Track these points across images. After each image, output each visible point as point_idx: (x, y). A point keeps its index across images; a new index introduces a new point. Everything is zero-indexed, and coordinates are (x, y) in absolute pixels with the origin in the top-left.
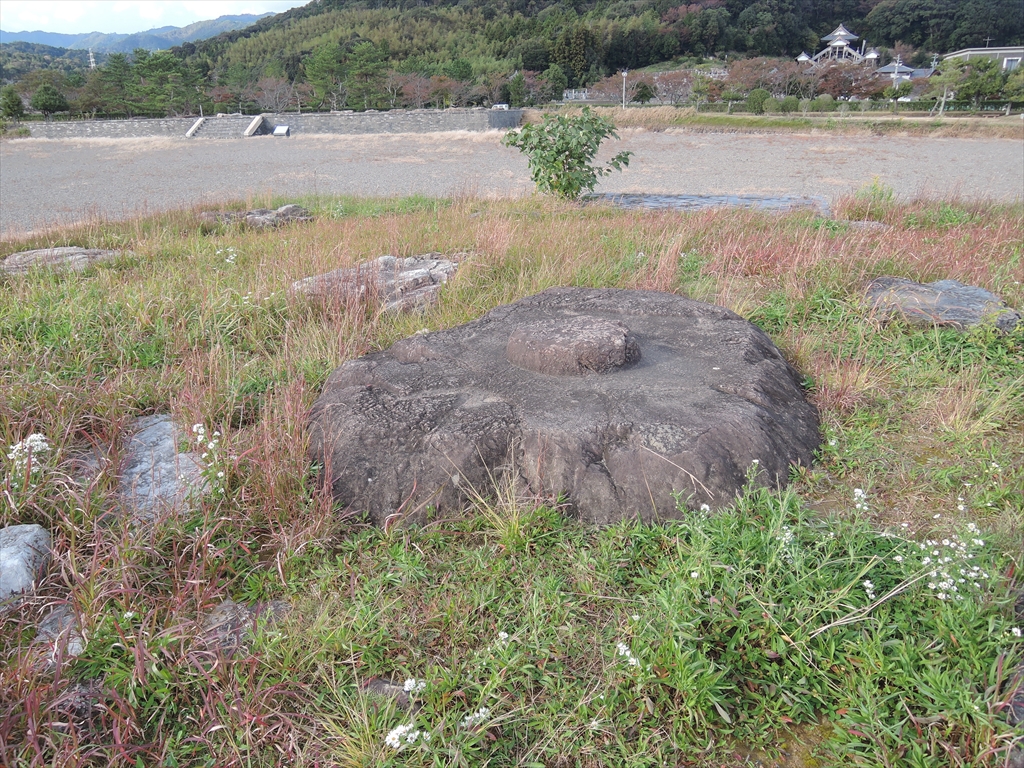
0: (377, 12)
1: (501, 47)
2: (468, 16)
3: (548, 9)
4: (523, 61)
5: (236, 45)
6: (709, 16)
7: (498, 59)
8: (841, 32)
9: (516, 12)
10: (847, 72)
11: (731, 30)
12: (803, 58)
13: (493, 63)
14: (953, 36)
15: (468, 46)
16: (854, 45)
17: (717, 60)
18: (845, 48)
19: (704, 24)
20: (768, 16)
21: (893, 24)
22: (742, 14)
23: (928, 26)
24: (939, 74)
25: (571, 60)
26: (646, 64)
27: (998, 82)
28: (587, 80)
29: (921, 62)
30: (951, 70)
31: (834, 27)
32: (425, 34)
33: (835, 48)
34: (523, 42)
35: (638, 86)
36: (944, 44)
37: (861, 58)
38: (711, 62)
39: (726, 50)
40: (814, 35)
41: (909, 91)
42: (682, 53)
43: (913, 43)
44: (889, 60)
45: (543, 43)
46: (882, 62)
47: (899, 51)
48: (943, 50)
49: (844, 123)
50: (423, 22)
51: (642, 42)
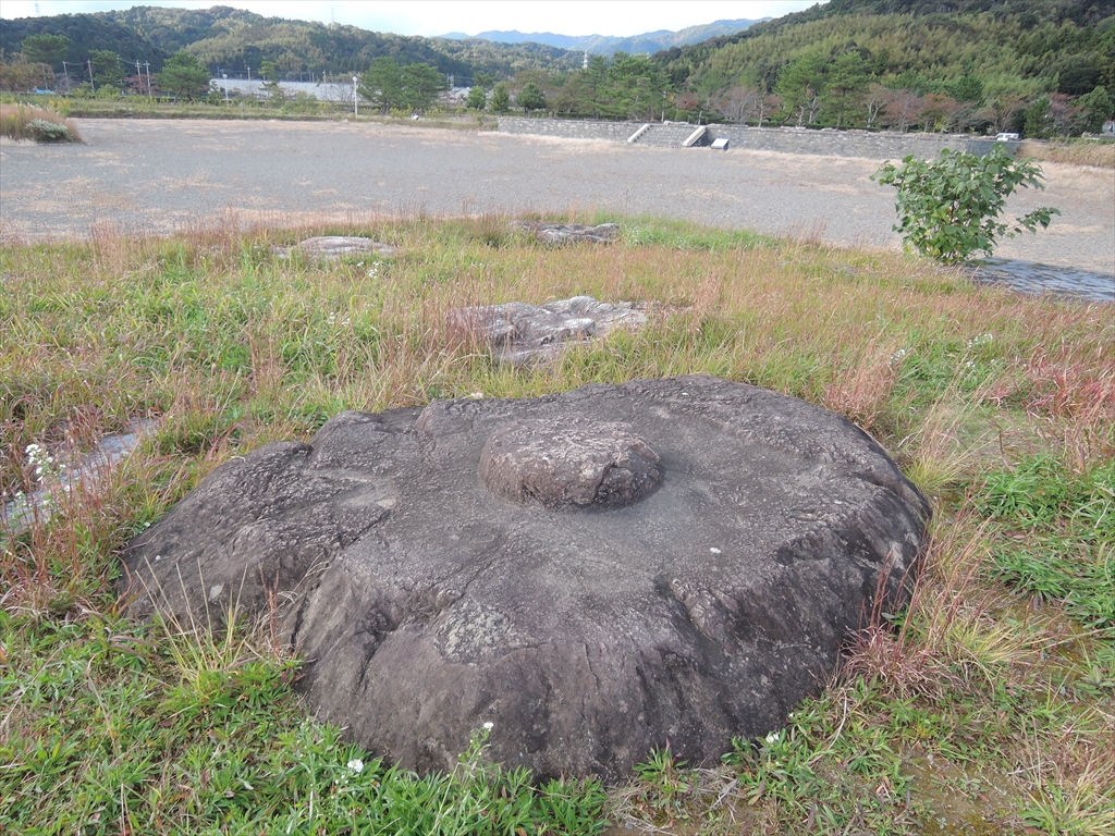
0: (885, 18)
1: (1034, 63)
4: (1059, 81)
5: (721, 51)
7: (1025, 78)
13: (1016, 82)
15: (989, 60)
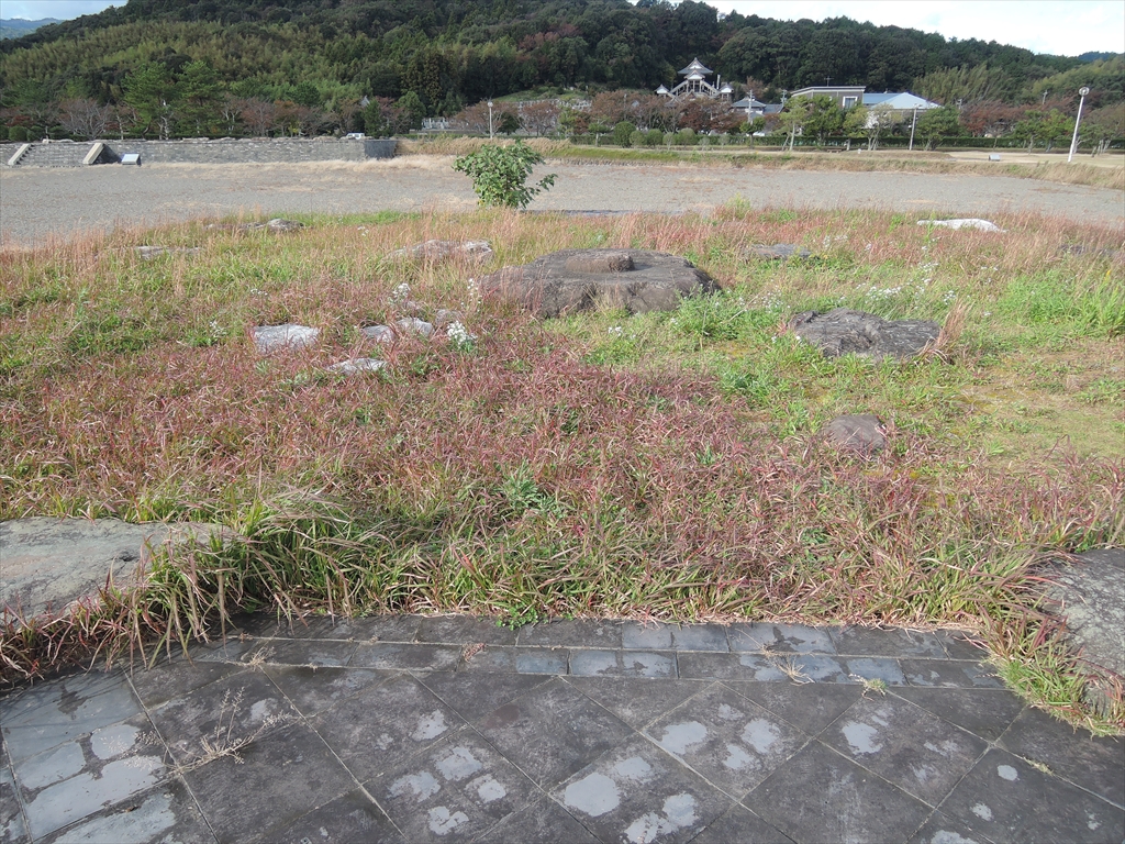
0: (194, 25)
1: (345, 70)
2: (304, 34)
3: (395, 30)
4: (372, 86)
6: (566, 45)
7: (343, 83)
8: (696, 66)
9: (359, 32)
10: (706, 107)
11: (590, 60)
12: (662, 91)
13: (339, 88)
14: (798, 74)
15: (307, 68)
16: (710, 79)
17: (578, 91)
18: (701, 82)
19: (562, 53)
20: (625, 47)
21: (744, 59)
22: (599, 44)
23: (776, 63)
24: (788, 111)
25: (425, 86)
26: (506, 93)
27: (838, 120)
28: (444, 108)
29: (771, 98)
30: (797, 108)
31: (690, 61)
32: (254, 52)
33: (691, 82)
34: (370, 65)
35: (503, 117)
36: (791, 81)
37: (717, 93)
38: (572, 92)
39: (586, 81)
40: (671, 68)
41: (762, 126)
42: (542, 82)
43: (764, 79)
44: (742, 95)
45: (393, 67)
46: (737, 97)
47: (751, 86)
48: (791, 87)
49: (708, 156)
50: (252, 38)
51: (500, 70)
